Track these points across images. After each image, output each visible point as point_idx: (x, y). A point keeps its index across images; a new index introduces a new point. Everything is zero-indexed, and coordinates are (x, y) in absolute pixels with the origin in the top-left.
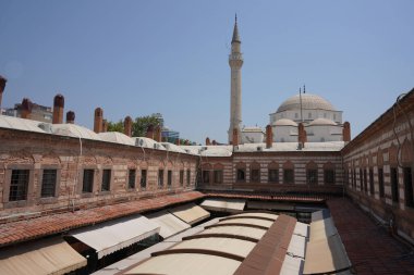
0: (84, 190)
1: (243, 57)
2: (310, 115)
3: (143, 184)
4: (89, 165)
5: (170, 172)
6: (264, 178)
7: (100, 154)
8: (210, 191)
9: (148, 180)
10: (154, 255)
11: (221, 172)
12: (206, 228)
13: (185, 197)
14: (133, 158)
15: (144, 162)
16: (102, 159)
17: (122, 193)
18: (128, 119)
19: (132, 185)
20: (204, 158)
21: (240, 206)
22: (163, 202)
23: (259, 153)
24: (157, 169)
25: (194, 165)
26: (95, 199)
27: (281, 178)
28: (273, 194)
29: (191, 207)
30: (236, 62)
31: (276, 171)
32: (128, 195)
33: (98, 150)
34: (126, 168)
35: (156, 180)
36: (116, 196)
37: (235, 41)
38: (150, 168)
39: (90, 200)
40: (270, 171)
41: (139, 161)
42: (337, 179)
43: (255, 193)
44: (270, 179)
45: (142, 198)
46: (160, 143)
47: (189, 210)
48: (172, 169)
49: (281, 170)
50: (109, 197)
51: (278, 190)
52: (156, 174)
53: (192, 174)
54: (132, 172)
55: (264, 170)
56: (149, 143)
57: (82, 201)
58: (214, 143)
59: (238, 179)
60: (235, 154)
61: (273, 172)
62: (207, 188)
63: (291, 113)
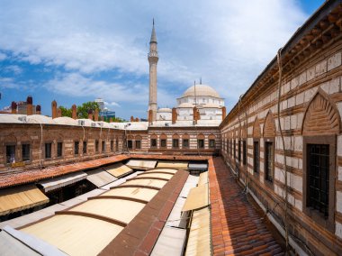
0: (46, 157)
2: (203, 100)
3: (85, 151)
4: (48, 140)
5: (103, 142)
6: (169, 145)
9: (88, 148)
10: (89, 199)
11: (140, 141)
12: (127, 180)
13: (114, 159)
17: (71, 157)
18: (74, 107)
19: (77, 152)
20: (128, 131)
21: (151, 164)
22: (98, 163)
23: (167, 128)
24: (94, 140)
26: (54, 162)
27: (181, 145)
31: (178, 140)
32: (75, 158)
34: (72, 141)
35: (94, 148)
36: (67, 160)
38: (90, 140)
39: (51, 162)
40: (174, 140)
43: (163, 155)
44: (174, 146)
45: (84, 161)
46: (96, 122)
48: (105, 140)
49: (181, 139)
50: (62, 160)
52: (93, 144)
53: (120, 143)
54: (77, 143)
55: (170, 140)
56: (88, 122)
57: (46, 163)
58: (137, 120)
59: (152, 145)
60: (150, 128)
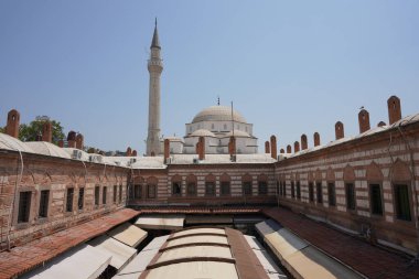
0: (19, 220)
1: (163, 64)
2: (225, 126)
4: (25, 186)
5: (105, 188)
6: (201, 192)
7: (38, 171)
8: (143, 207)
9: (85, 199)
11: (155, 186)
14: (72, 175)
15: (82, 179)
16: (40, 177)
17: (59, 218)
19: (69, 208)
21: (179, 222)
22: (104, 225)
23: (195, 166)
24: (93, 186)
25: (125, 179)
26: (31, 230)
27: (218, 191)
28: (211, 207)
29: (127, 227)
30: (155, 68)
31: (213, 184)
32: (65, 220)
33: (36, 166)
34: (64, 187)
35: (92, 199)
36: (53, 223)
37: (155, 46)
38: (88, 185)
39: (26, 232)
40: (207, 183)
41: (77, 177)
42: (270, 190)
43: (192, 207)
44: (207, 192)
47: (127, 231)
48: (107, 185)
49: (218, 182)
50: (46, 226)
51: (215, 203)
52: (93, 192)
53: (124, 189)
54: (70, 190)
55: (201, 183)
57: (17, 234)
58: (134, 153)
59: (174, 192)
60: (170, 166)
61: (210, 184)
62: (140, 204)
63: (208, 124)
